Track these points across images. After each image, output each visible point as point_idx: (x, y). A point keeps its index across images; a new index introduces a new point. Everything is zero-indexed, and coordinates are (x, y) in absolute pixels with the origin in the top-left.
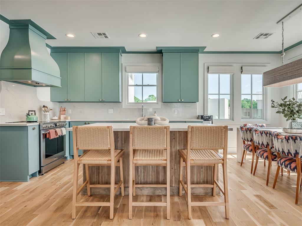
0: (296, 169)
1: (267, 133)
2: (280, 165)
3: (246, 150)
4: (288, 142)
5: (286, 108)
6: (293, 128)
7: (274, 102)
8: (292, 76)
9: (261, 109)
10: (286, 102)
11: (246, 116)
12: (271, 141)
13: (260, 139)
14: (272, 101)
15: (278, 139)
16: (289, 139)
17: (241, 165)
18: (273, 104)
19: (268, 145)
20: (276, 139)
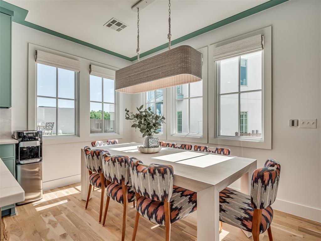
0: (165, 221)
1: (122, 161)
2: (140, 212)
3: (92, 184)
4: (153, 177)
5: (143, 120)
6: (150, 146)
7: (128, 111)
8: (151, 76)
9: (113, 120)
10: (141, 112)
11: (98, 128)
12: (127, 172)
13: (112, 170)
14: (126, 110)
15: (138, 172)
16: (155, 173)
17: (86, 208)
18: (128, 114)
19: (123, 179)
20: (135, 171)
